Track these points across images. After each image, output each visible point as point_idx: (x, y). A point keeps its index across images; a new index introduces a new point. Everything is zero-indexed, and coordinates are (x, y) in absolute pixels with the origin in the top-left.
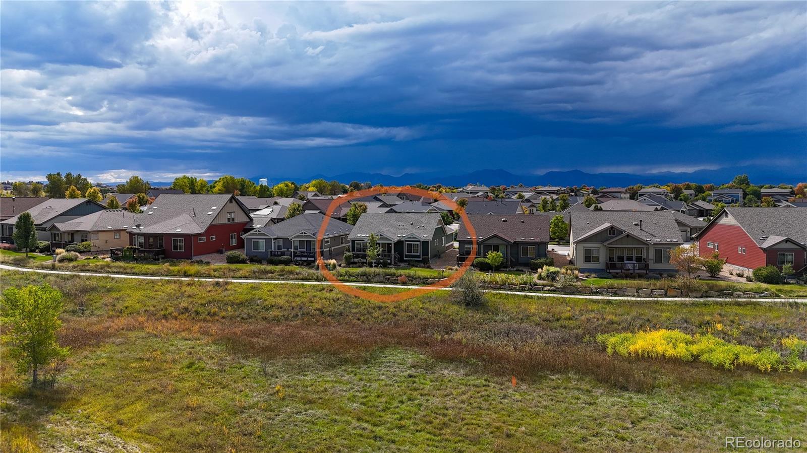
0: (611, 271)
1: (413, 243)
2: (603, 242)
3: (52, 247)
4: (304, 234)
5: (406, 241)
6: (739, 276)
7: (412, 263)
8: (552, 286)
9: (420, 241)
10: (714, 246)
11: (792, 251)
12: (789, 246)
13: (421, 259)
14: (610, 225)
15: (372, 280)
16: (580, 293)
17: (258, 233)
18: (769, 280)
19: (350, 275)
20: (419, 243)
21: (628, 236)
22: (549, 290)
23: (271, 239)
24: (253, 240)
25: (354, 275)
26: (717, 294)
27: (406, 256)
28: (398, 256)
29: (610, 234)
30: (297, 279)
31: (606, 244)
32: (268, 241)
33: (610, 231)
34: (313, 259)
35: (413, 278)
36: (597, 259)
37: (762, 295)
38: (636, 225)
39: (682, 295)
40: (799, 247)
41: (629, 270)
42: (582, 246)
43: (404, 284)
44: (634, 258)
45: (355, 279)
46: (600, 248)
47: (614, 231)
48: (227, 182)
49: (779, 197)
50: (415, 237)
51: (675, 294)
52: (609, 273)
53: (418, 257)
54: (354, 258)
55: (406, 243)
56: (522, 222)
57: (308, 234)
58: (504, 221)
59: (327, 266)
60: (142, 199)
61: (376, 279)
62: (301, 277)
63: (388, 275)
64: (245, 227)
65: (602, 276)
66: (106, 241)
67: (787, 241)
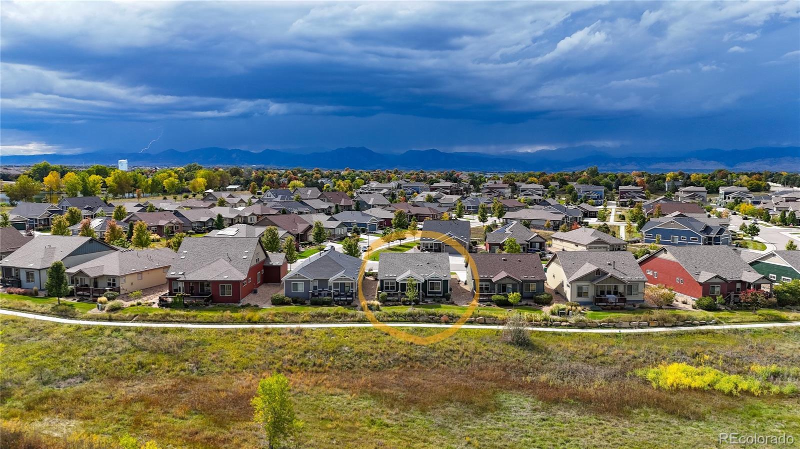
0: (599, 304)
1: (435, 282)
2: (592, 281)
3: (77, 291)
4: (343, 278)
5: (429, 280)
6: (684, 303)
7: (437, 300)
8: (567, 321)
9: (441, 280)
10: (653, 274)
11: (718, 284)
12: (718, 280)
13: (442, 295)
14: (597, 268)
15: (418, 320)
16: (590, 327)
17: (297, 276)
18: (710, 308)
19: (398, 316)
20: (440, 282)
21: (611, 277)
22: (565, 326)
23: (310, 281)
24: (292, 282)
25: (401, 315)
26: (682, 323)
27: (430, 293)
28: (424, 294)
29: (597, 275)
30: (354, 322)
31: (595, 283)
32: (307, 283)
33: (597, 272)
34: (351, 298)
35: (453, 317)
36: (586, 294)
37: (711, 322)
38: (609, 264)
39: (659, 326)
40: (722, 281)
41: (612, 303)
42: (575, 285)
43: (447, 323)
44: (612, 292)
45: (404, 320)
46: (589, 285)
47: (599, 272)
48: (119, 177)
49: (634, 194)
50: (437, 276)
51: (655, 325)
52: (598, 305)
53: (440, 293)
54: (388, 296)
55: (429, 281)
56: (519, 261)
57: (348, 277)
58: (504, 260)
59: (370, 307)
60: (75, 213)
61: (421, 319)
62: (357, 319)
63: (431, 315)
64: (265, 265)
65: (595, 309)
66: (132, 284)
67: (716, 277)
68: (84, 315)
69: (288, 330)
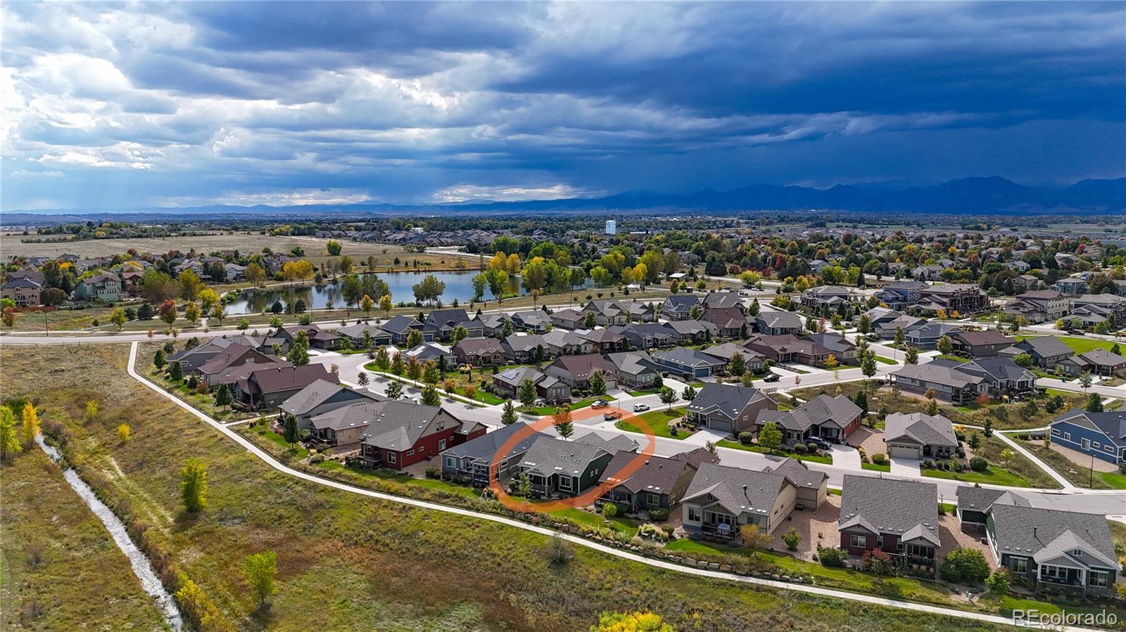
1: (566, 477)
2: (703, 505)
4: (480, 461)
8: (638, 545)
12: (862, 530)
13: (571, 492)
15: (516, 517)
17: (450, 453)
21: (718, 505)
22: (633, 550)
24: (447, 457)
25: (504, 508)
27: (561, 488)
28: (552, 488)
29: (708, 499)
30: (463, 507)
33: (708, 496)
34: (487, 482)
39: (730, 572)
40: (869, 532)
41: (719, 534)
42: (686, 506)
45: (505, 514)
46: (699, 509)
47: (711, 497)
50: (567, 472)
51: (726, 569)
55: (561, 476)
56: (661, 467)
57: (483, 461)
59: (490, 495)
61: (519, 515)
62: (466, 505)
64: (455, 432)
65: (693, 538)
67: (859, 525)
68: (296, 464)
69: (401, 506)
